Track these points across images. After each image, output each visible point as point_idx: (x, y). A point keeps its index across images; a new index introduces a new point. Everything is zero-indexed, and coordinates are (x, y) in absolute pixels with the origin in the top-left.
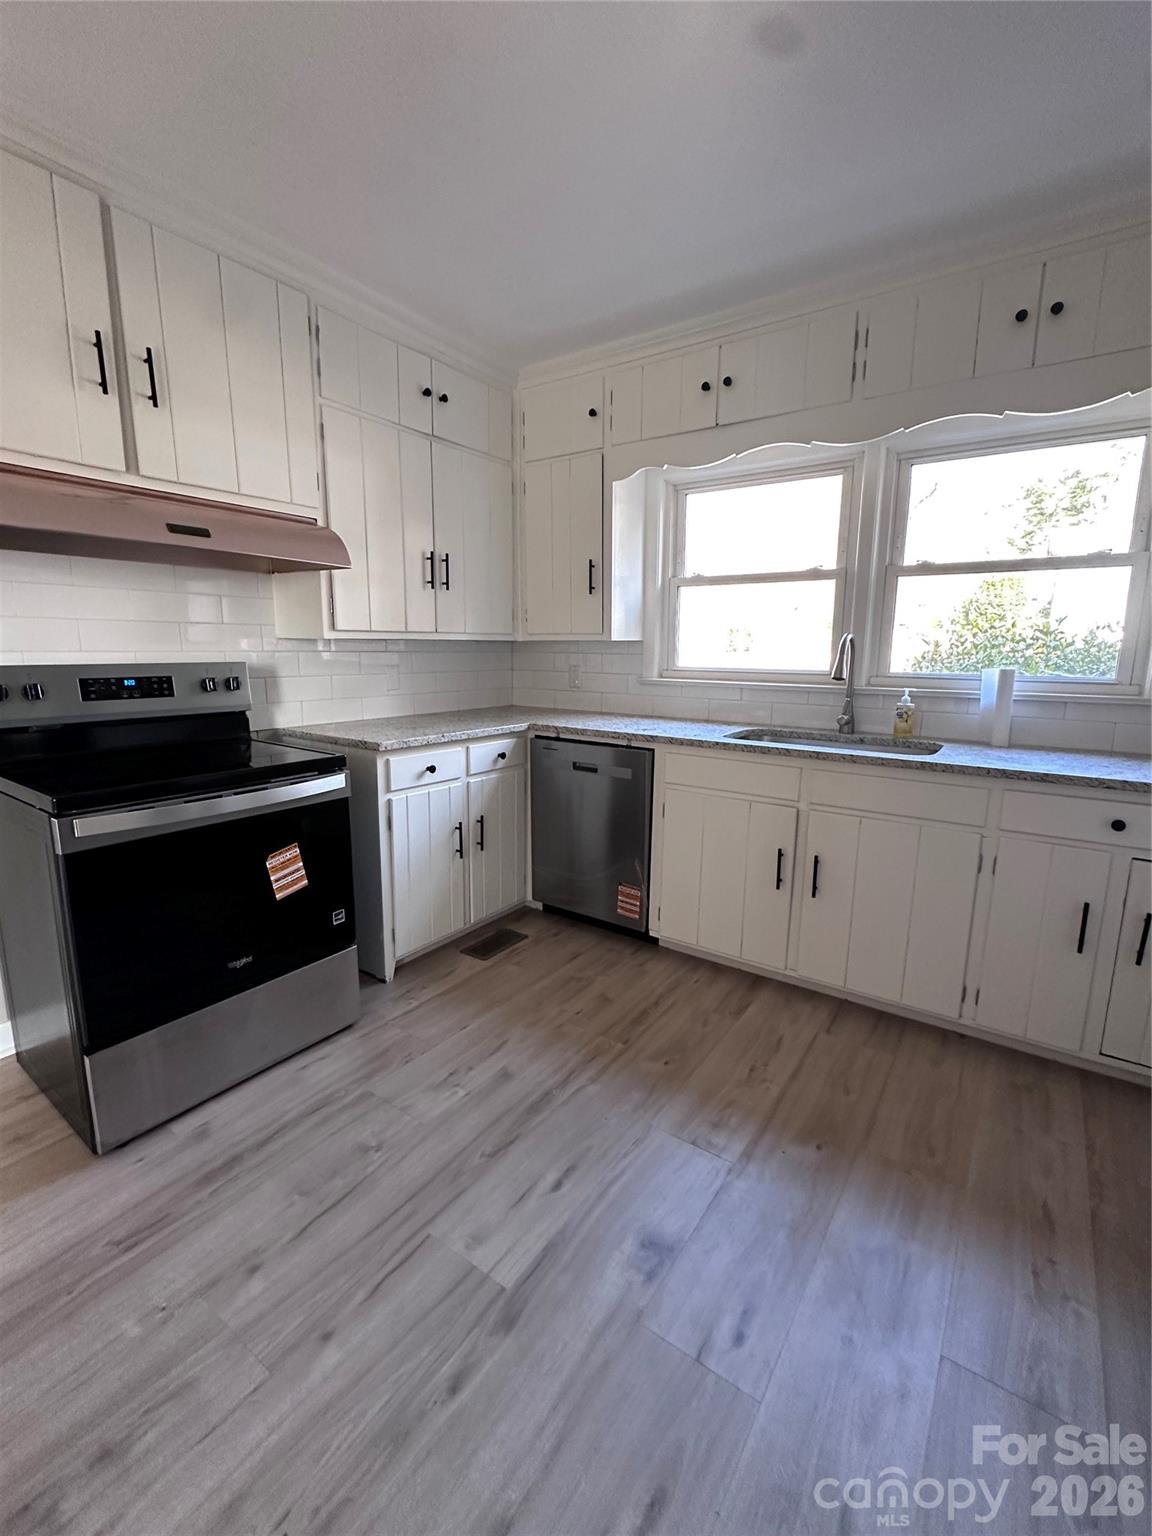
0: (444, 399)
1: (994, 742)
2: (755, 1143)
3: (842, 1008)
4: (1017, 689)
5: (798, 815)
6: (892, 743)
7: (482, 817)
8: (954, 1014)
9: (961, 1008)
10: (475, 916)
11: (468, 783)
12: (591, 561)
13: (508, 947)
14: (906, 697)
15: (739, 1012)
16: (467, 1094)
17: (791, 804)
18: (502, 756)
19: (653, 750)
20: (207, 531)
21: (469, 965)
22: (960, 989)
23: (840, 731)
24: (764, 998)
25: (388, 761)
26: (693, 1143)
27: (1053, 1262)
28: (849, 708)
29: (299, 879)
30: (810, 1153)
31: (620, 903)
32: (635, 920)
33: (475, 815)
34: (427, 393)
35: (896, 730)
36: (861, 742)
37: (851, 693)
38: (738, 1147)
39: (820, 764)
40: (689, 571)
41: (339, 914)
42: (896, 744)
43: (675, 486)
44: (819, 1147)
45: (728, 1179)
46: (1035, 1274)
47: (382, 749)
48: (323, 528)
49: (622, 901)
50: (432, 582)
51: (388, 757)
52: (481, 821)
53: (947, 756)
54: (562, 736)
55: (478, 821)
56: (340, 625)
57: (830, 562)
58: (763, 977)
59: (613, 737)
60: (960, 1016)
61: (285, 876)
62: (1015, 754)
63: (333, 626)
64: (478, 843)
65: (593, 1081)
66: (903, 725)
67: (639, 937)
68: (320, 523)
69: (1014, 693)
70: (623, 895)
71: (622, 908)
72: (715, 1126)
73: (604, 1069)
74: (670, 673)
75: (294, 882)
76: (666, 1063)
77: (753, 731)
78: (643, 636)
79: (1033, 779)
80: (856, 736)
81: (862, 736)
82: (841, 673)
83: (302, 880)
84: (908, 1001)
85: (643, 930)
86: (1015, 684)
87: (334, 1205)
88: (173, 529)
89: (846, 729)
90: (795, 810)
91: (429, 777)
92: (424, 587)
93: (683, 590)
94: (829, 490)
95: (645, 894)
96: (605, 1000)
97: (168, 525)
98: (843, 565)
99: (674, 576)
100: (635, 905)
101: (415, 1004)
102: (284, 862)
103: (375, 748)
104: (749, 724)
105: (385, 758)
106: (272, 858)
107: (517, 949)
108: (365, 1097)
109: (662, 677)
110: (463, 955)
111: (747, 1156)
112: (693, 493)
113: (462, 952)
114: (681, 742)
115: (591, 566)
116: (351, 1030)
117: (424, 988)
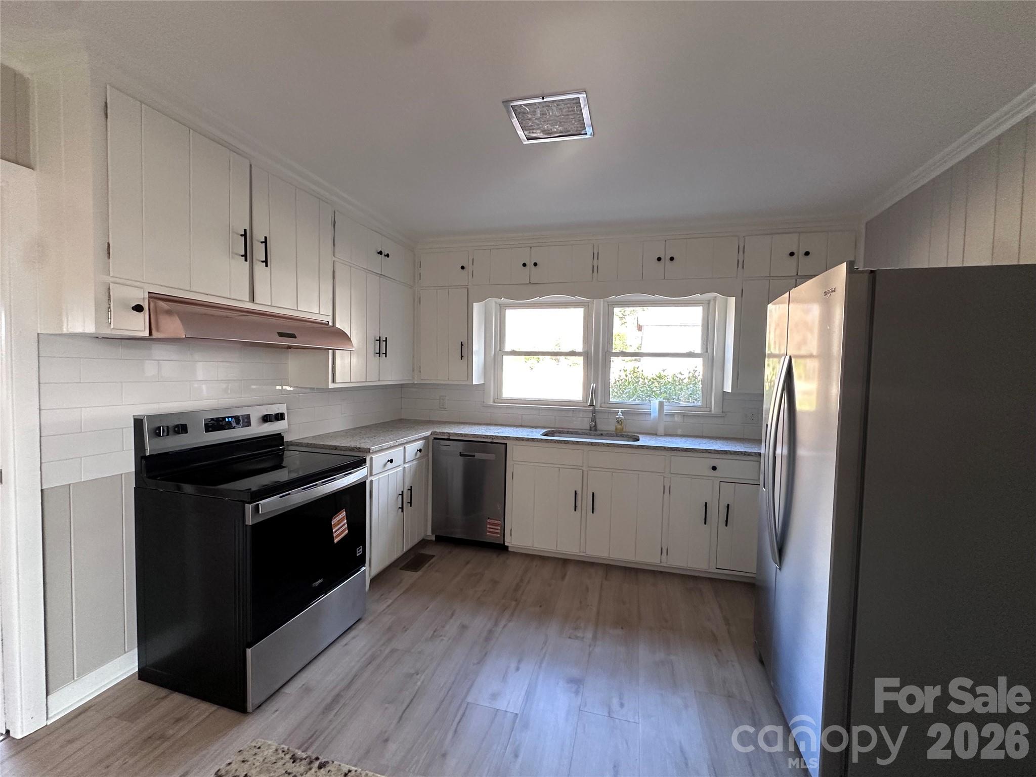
0: (388, 255)
1: (658, 434)
2: (595, 633)
3: (608, 568)
4: (666, 409)
5: (583, 473)
6: (615, 435)
7: (411, 487)
8: (657, 561)
9: (661, 557)
10: (406, 548)
11: (404, 467)
12: (462, 343)
13: (426, 564)
14: (620, 413)
15: (563, 577)
16: (449, 639)
17: (579, 468)
18: (420, 450)
19: (506, 444)
20: (294, 334)
21: (410, 577)
22: (660, 549)
23: (590, 430)
24: (571, 570)
25: (371, 458)
26: (570, 638)
27: (720, 650)
28: (594, 419)
29: (344, 530)
30: (619, 632)
31: (488, 529)
32: (498, 537)
33: (407, 487)
34: (380, 253)
35: (616, 429)
36: (601, 435)
37: (594, 412)
38: (589, 635)
39: (592, 448)
40: (508, 347)
41: (360, 549)
42: (617, 436)
43: (500, 305)
44: (622, 628)
45: (591, 649)
46: (716, 656)
47: (371, 451)
48: (331, 327)
49: (490, 528)
50: (379, 353)
51: (372, 456)
52: (411, 489)
53: (644, 441)
54: (451, 438)
55: (409, 490)
56: (338, 379)
57: (579, 348)
58: (569, 560)
59: (484, 438)
60: (661, 562)
61: (339, 529)
62: (668, 439)
63: (334, 381)
64: (408, 503)
65: (510, 621)
66: (619, 427)
67: (501, 548)
68: (331, 324)
69: (665, 411)
70: (490, 524)
71: (490, 532)
72: (576, 629)
73: (512, 614)
74: (500, 401)
75: (342, 532)
76: (541, 606)
77: (549, 431)
78: (485, 381)
79: (682, 451)
80: (599, 432)
81: (602, 432)
82: (593, 403)
83: (346, 531)
84: (639, 559)
85: (502, 543)
86: (665, 407)
87: (410, 703)
88: (281, 335)
89: (593, 429)
90: (581, 471)
91: (389, 465)
92: (375, 356)
93: (505, 357)
94: (578, 314)
95: (503, 521)
96: (495, 582)
97: (278, 333)
98: (586, 350)
99: (500, 350)
100: (498, 529)
101: (390, 601)
102: (339, 521)
103: (368, 451)
104: (548, 428)
105: (370, 457)
106: (334, 518)
107: (432, 563)
108: (393, 651)
109: (494, 402)
110: (402, 571)
111: (595, 638)
112: (508, 309)
113: (401, 569)
114: (522, 439)
115: (462, 345)
116: (360, 621)
117: (390, 592)
